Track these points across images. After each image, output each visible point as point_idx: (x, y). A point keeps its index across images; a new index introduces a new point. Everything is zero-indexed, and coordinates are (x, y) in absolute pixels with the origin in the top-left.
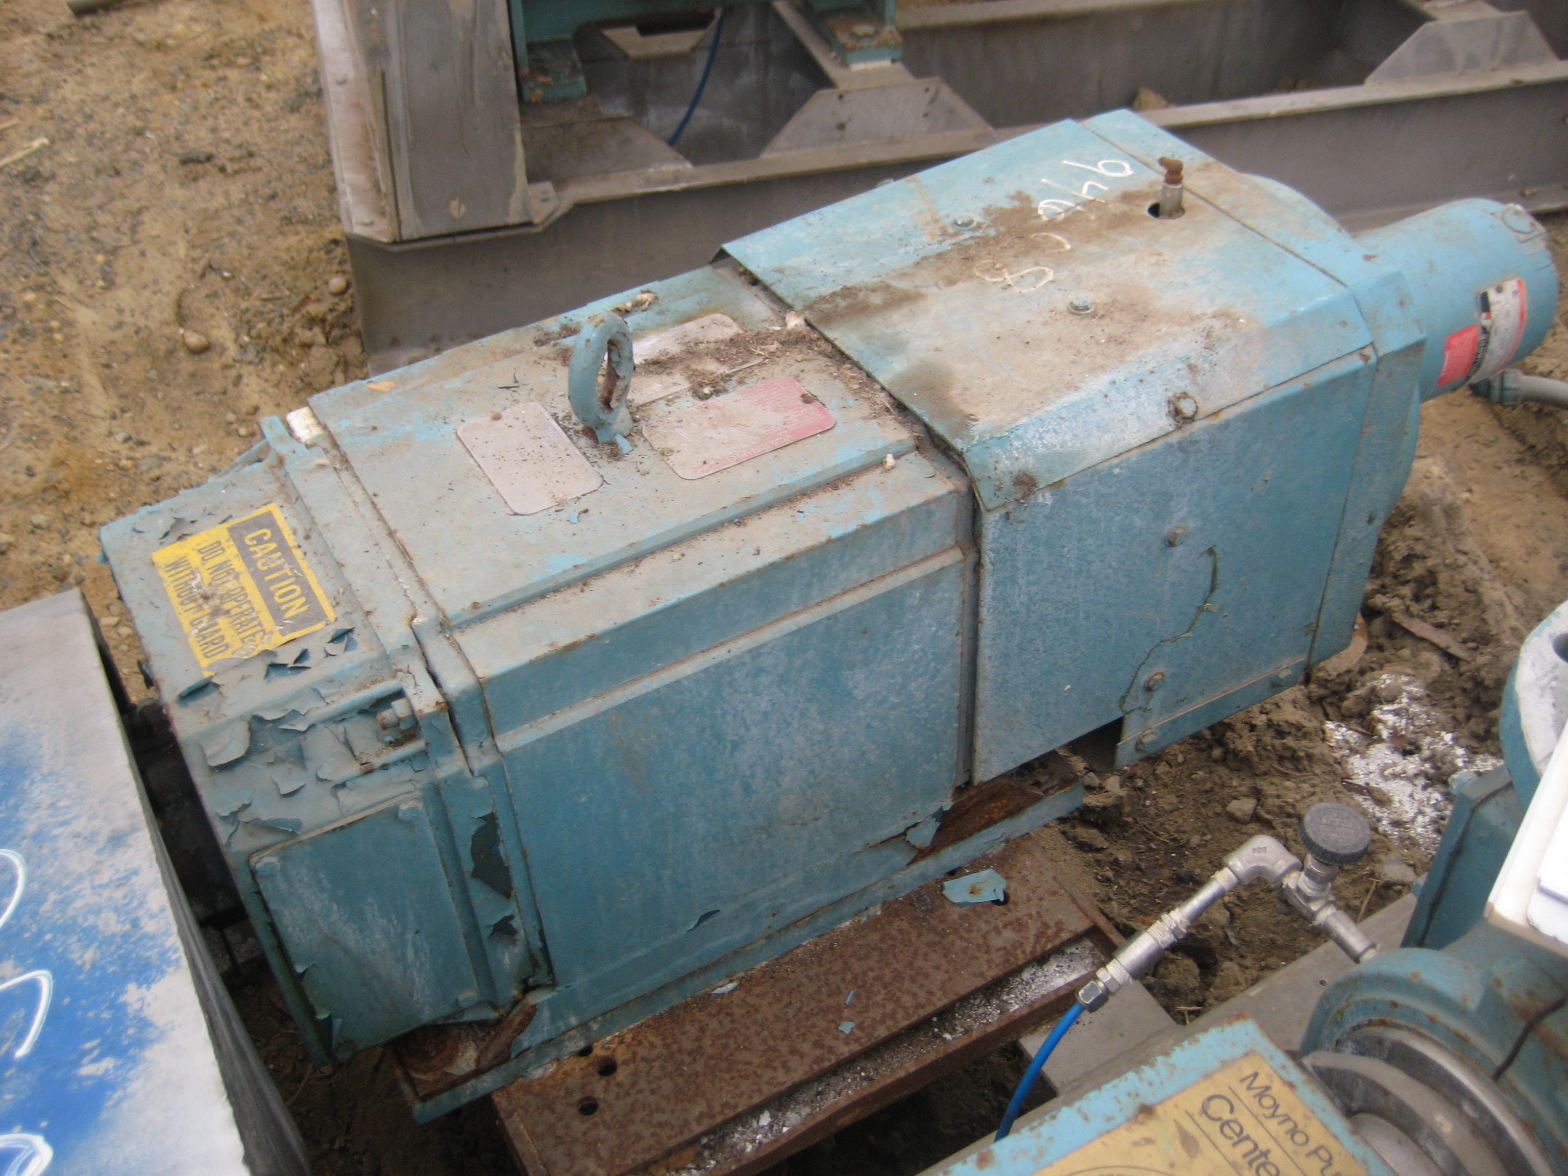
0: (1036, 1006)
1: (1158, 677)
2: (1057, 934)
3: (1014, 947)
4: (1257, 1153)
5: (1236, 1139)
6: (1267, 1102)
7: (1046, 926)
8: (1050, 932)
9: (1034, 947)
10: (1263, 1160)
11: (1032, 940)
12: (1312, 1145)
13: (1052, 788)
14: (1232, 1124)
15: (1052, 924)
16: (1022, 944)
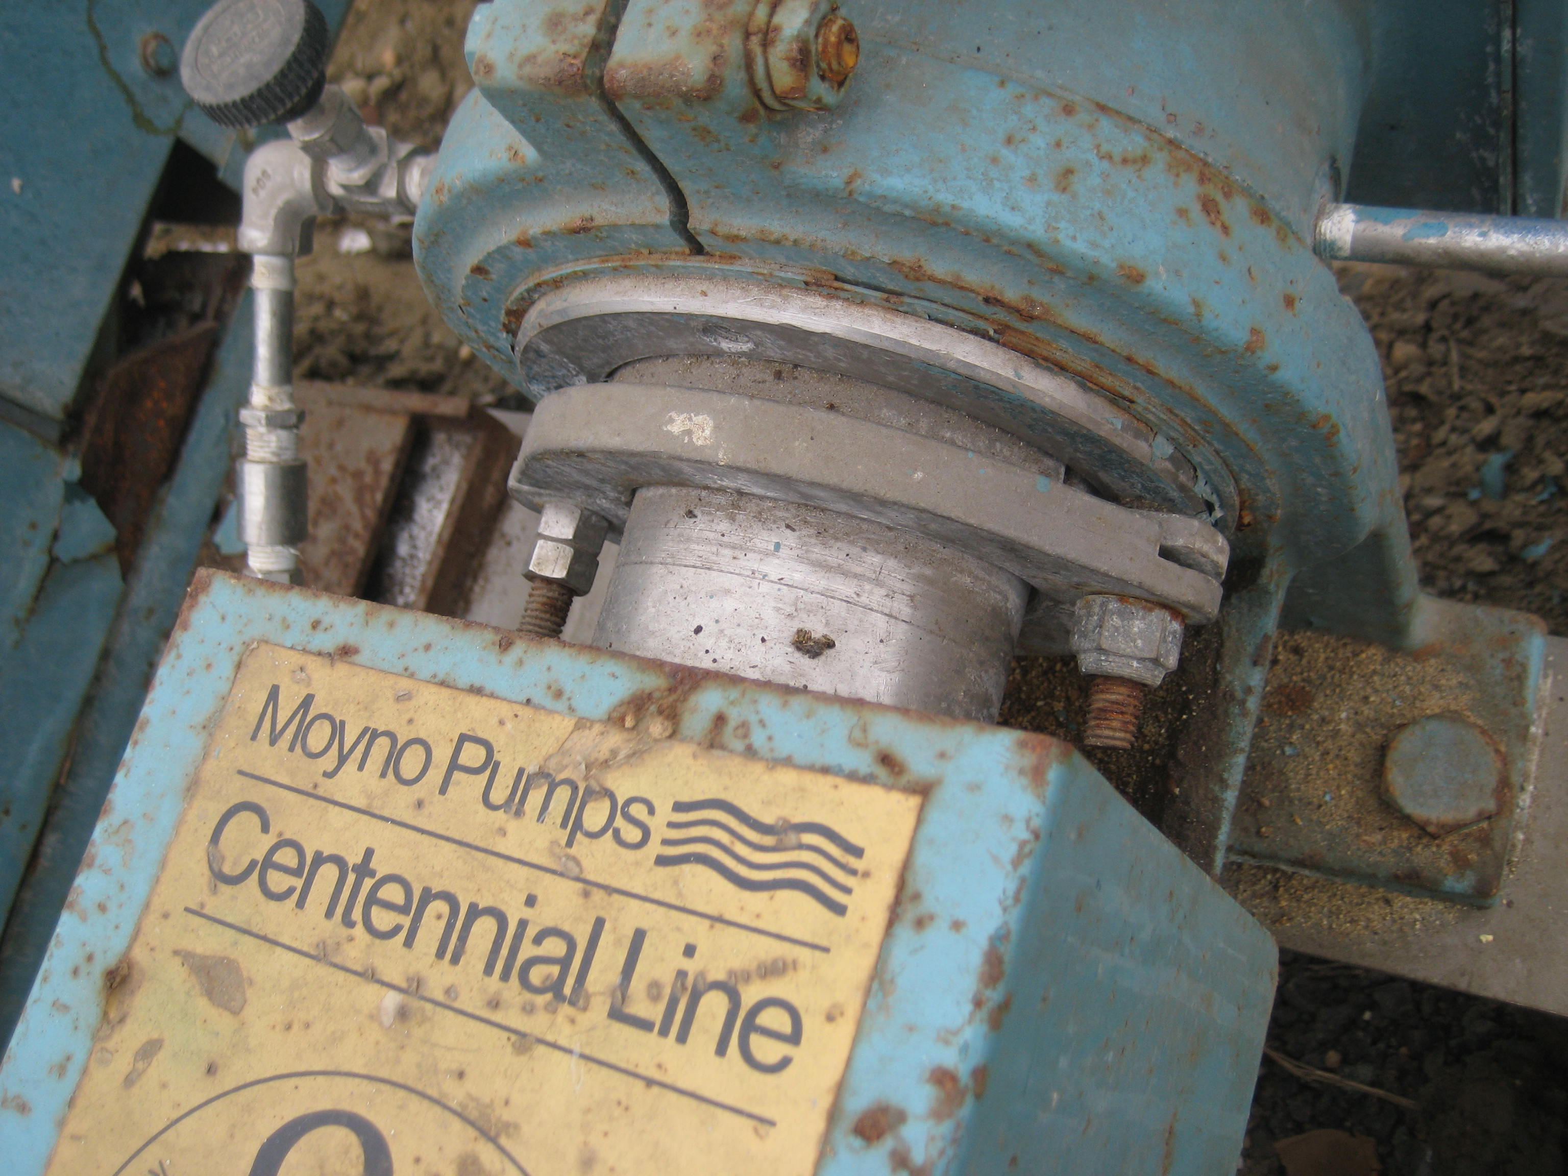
0: (430, 583)
1: (152, 45)
2: (377, 472)
3: (342, 541)
4: (351, 878)
5: (299, 883)
6: (319, 736)
7: (358, 475)
8: (368, 479)
9: (364, 517)
10: (368, 883)
11: (354, 509)
12: (442, 755)
13: (223, 300)
14: (278, 857)
15: (363, 465)
16: (347, 528)
